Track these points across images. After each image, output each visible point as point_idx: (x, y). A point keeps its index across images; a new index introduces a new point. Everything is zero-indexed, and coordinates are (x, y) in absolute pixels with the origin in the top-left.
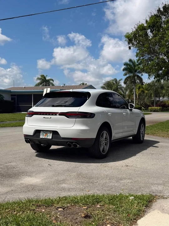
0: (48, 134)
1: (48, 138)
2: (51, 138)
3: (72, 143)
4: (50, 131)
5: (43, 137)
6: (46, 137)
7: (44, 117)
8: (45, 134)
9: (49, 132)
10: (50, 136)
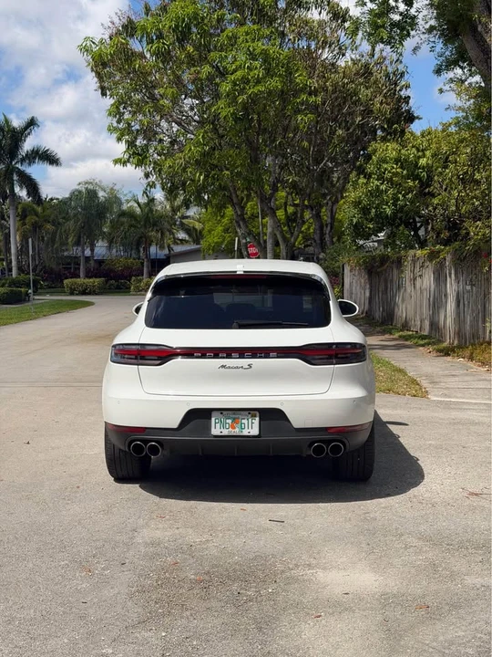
0: (245, 421)
1: (245, 433)
2: (255, 431)
3: (328, 442)
4: (250, 412)
5: (225, 432)
6: (236, 431)
7: (223, 366)
8: (229, 421)
9: (247, 413)
10: (252, 428)
